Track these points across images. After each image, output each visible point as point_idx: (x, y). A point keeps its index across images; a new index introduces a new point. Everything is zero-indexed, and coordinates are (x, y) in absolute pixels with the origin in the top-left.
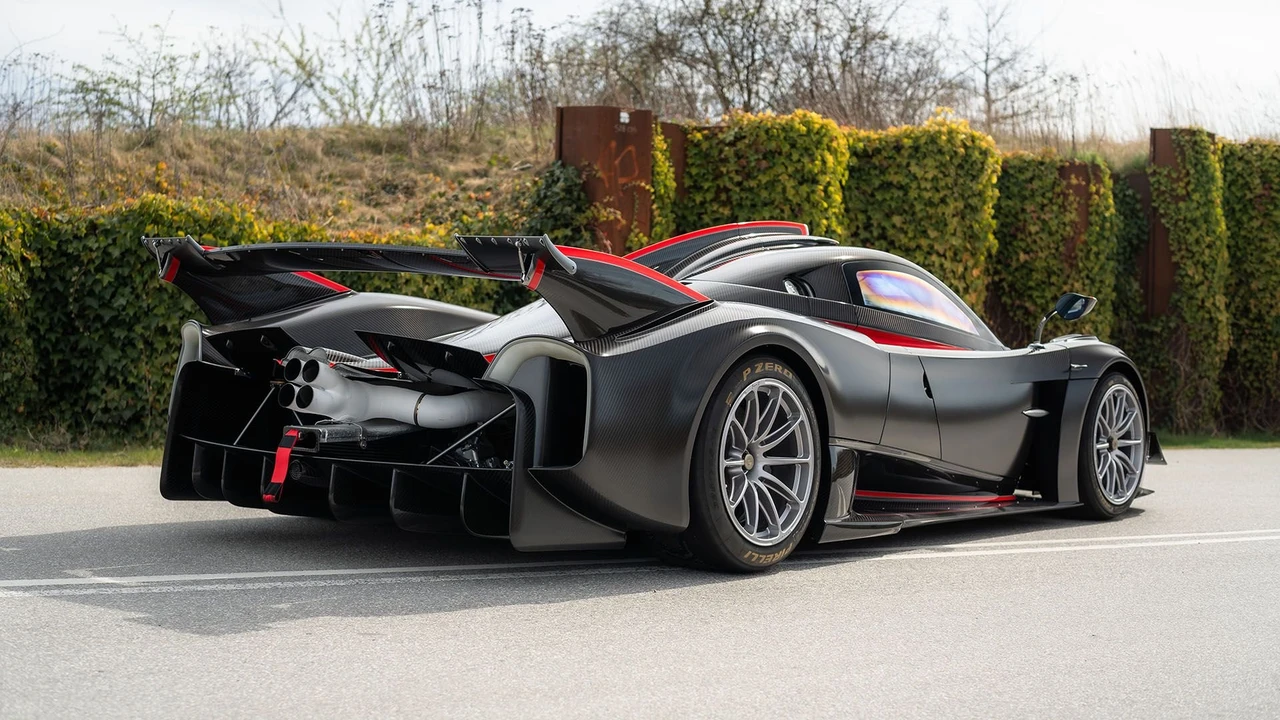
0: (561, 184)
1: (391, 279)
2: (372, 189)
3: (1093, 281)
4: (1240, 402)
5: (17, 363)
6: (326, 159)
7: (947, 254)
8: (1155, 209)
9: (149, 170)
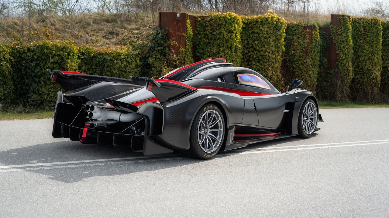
0: (160, 34)
1: (112, 62)
2: (107, 34)
3: (313, 59)
4: (356, 92)
5: (8, 88)
6: (94, 25)
7: (270, 52)
8: (332, 38)
9: (44, 29)
